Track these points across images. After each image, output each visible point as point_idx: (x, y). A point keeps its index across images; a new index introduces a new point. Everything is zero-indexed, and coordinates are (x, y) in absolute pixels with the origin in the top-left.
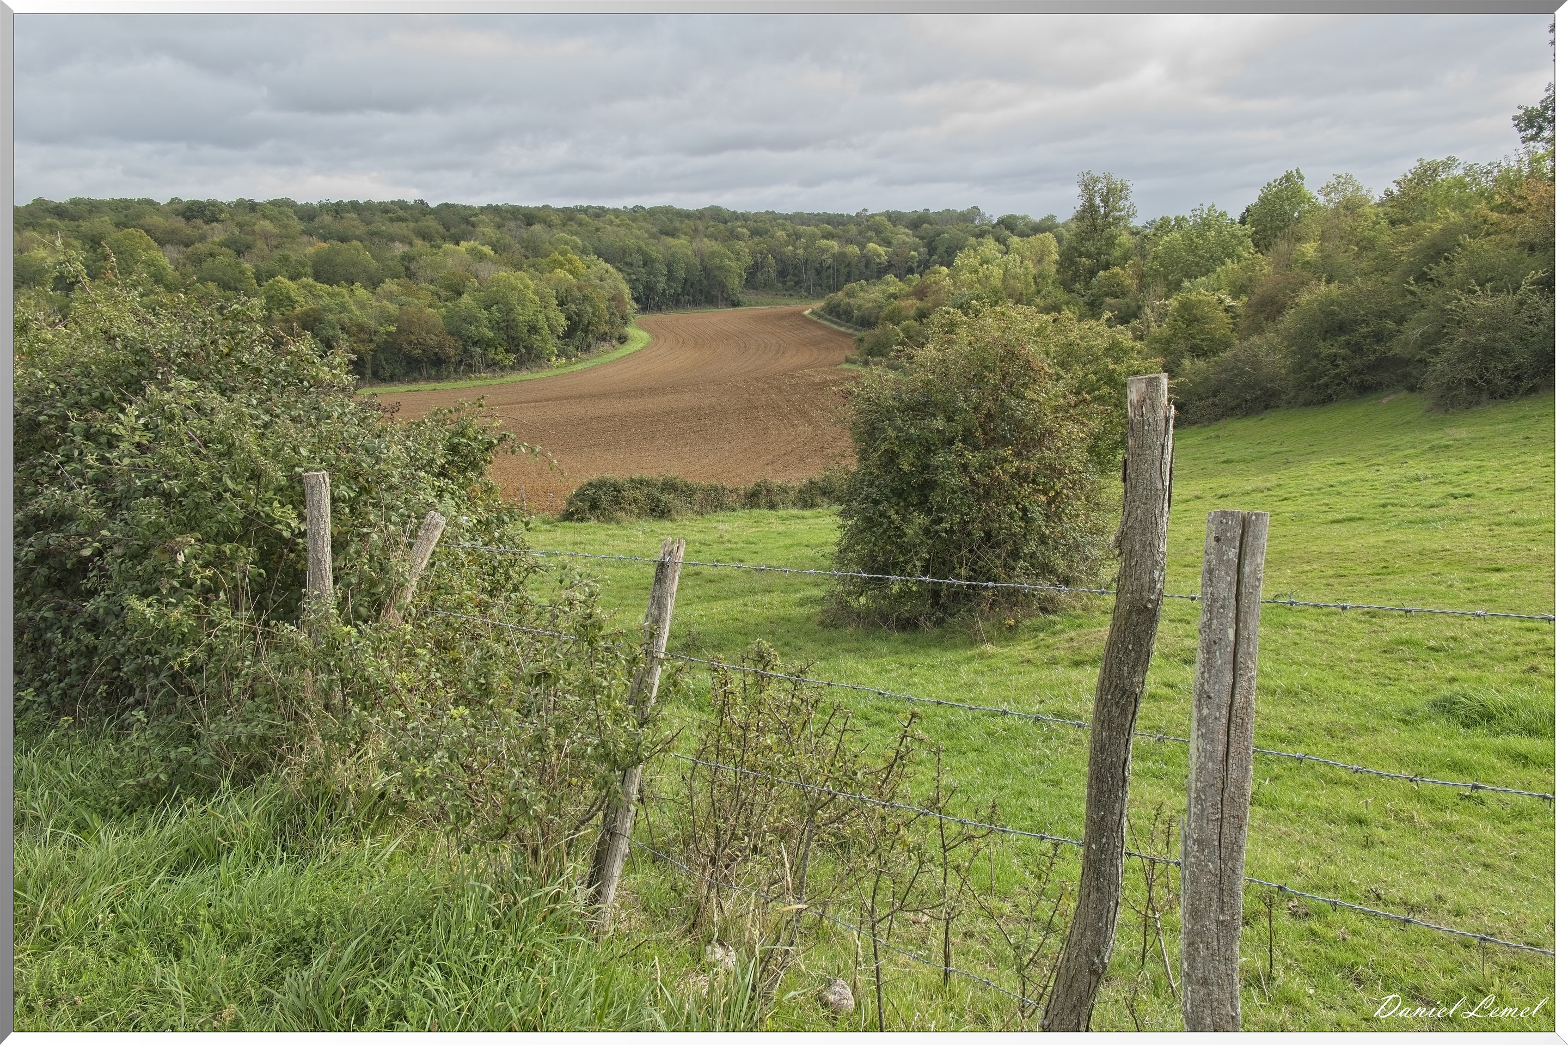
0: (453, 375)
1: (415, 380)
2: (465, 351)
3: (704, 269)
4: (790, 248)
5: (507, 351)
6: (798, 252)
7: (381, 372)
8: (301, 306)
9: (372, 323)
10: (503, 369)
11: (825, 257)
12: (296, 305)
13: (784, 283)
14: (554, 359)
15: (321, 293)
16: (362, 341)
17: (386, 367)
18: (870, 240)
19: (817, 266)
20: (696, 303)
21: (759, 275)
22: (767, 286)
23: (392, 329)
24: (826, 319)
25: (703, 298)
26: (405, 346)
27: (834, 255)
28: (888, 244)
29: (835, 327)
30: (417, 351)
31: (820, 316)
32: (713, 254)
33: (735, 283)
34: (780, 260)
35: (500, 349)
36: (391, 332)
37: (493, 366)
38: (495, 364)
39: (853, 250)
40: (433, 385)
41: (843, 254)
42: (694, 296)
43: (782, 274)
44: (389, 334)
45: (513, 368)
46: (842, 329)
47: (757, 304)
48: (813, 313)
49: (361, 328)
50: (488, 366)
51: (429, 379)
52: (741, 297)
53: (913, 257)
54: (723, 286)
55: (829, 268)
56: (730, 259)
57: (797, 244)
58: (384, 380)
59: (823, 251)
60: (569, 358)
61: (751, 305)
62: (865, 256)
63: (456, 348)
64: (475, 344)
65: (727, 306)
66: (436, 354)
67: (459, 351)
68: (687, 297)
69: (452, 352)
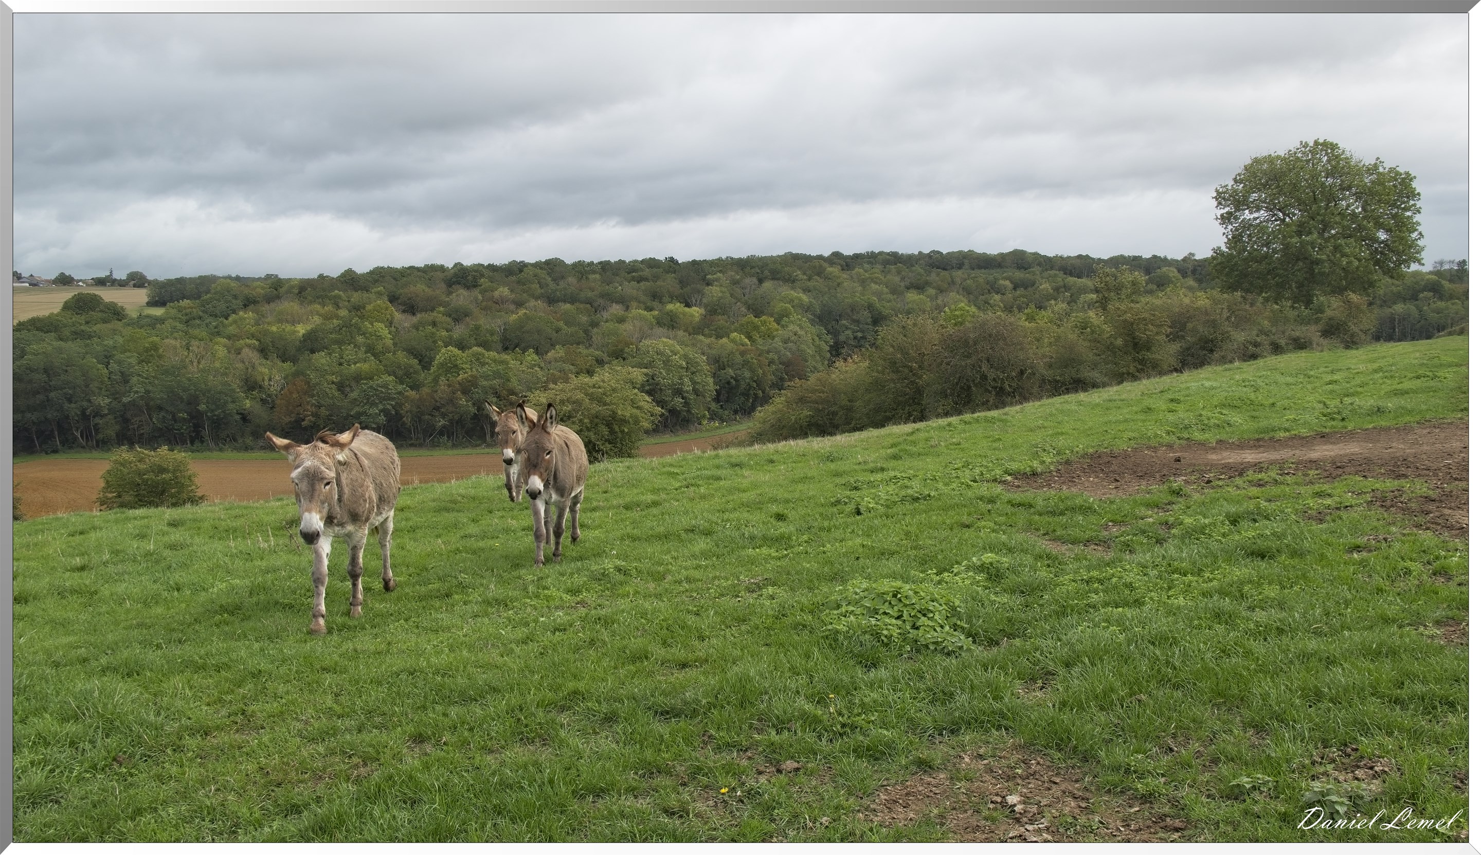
12: (461, 372)
45: (656, 431)
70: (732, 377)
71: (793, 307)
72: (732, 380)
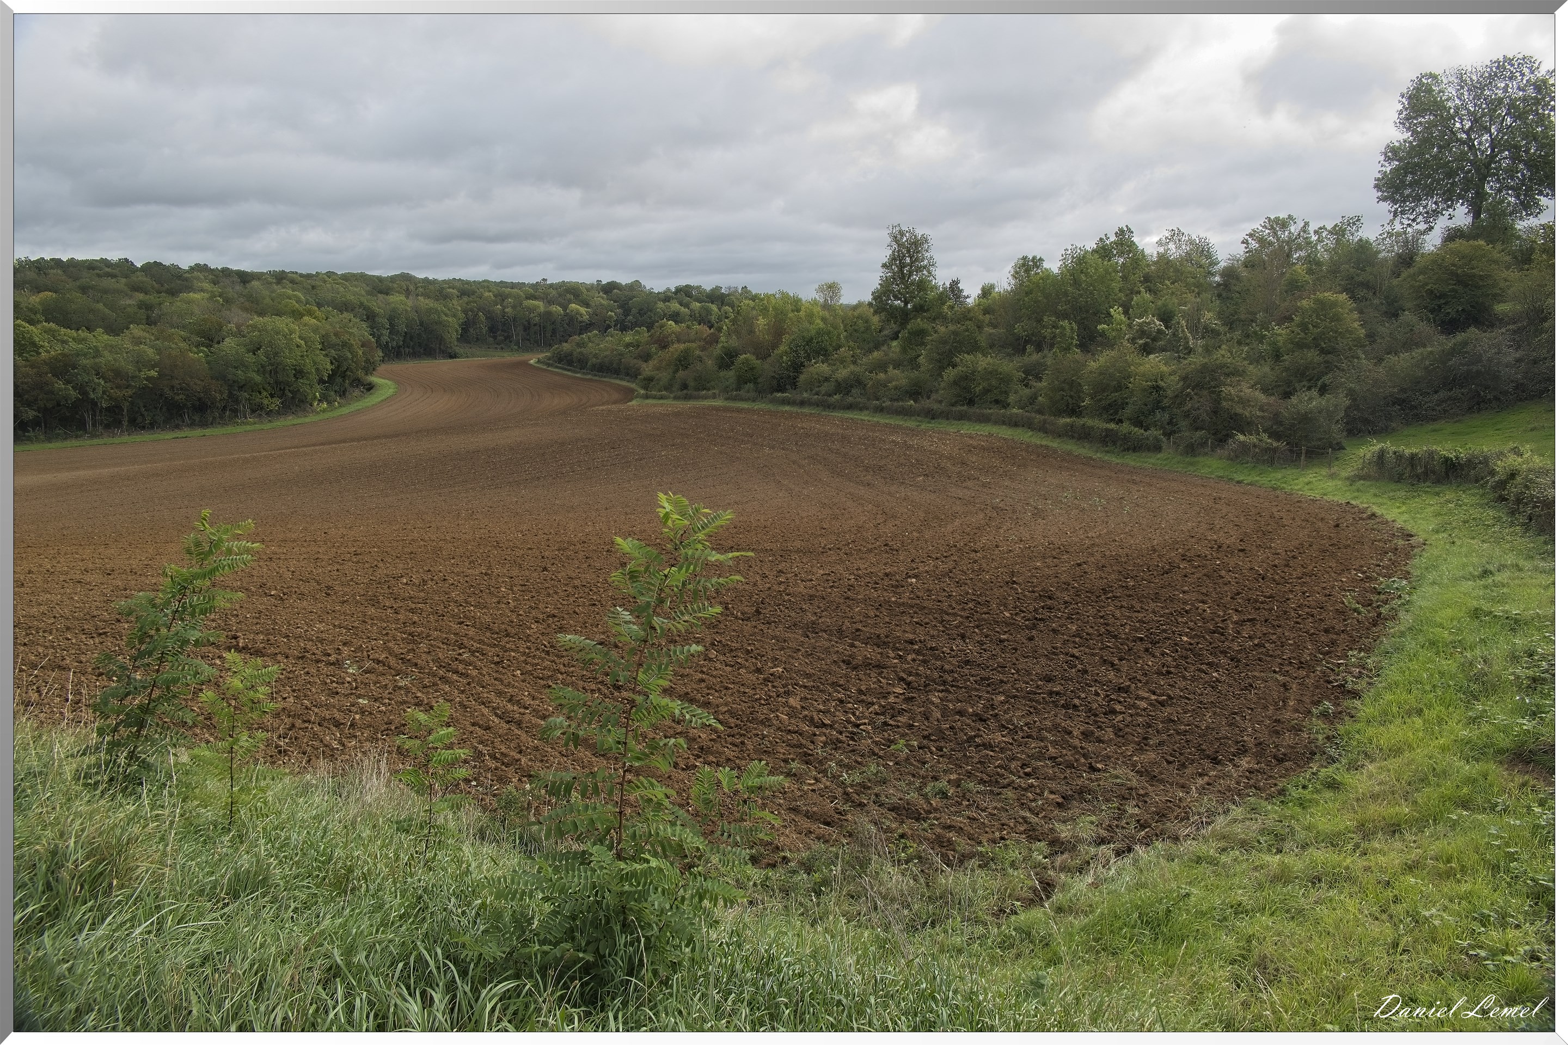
0: (218, 420)
1: (177, 427)
2: (231, 395)
3: (422, 324)
4: (499, 307)
5: (272, 396)
6: (507, 310)
7: (139, 419)
8: (48, 352)
9: (130, 368)
10: (269, 413)
11: (532, 315)
12: (41, 350)
13: (495, 337)
14: (315, 404)
15: (65, 338)
16: (118, 387)
17: (146, 413)
18: (570, 302)
19: (526, 323)
20: (415, 355)
21: (471, 330)
22: (479, 340)
23: (153, 373)
24: (557, 367)
25: (422, 351)
26: (167, 391)
27: (539, 315)
28: (587, 305)
29: (569, 373)
30: (181, 397)
31: (549, 365)
32: (430, 311)
33: (452, 336)
34: (490, 317)
35: (264, 393)
36: (153, 377)
37: (257, 410)
38: (262, 409)
39: (556, 309)
40: (198, 432)
41: (549, 314)
42: (413, 349)
43: (492, 330)
44: (148, 379)
45: (279, 413)
46: (578, 375)
47: (473, 356)
48: (539, 361)
49: (118, 373)
50: (253, 411)
51: (192, 425)
52: (457, 350)
53: (611, 317)
54: (441, 340)
55: (535, 325)
56: (446, 315)
57: (505, 303)
58: (143, 428)
59: (531, 310)
60: (329, 403)
61: (467, 357)
62: (566, 315)
63: (221, 393)
64: (241, 388)
65: (444, 358)
66: (200, 399)
67: (225, 396)
68: (407, 350)
69: (218, 396)
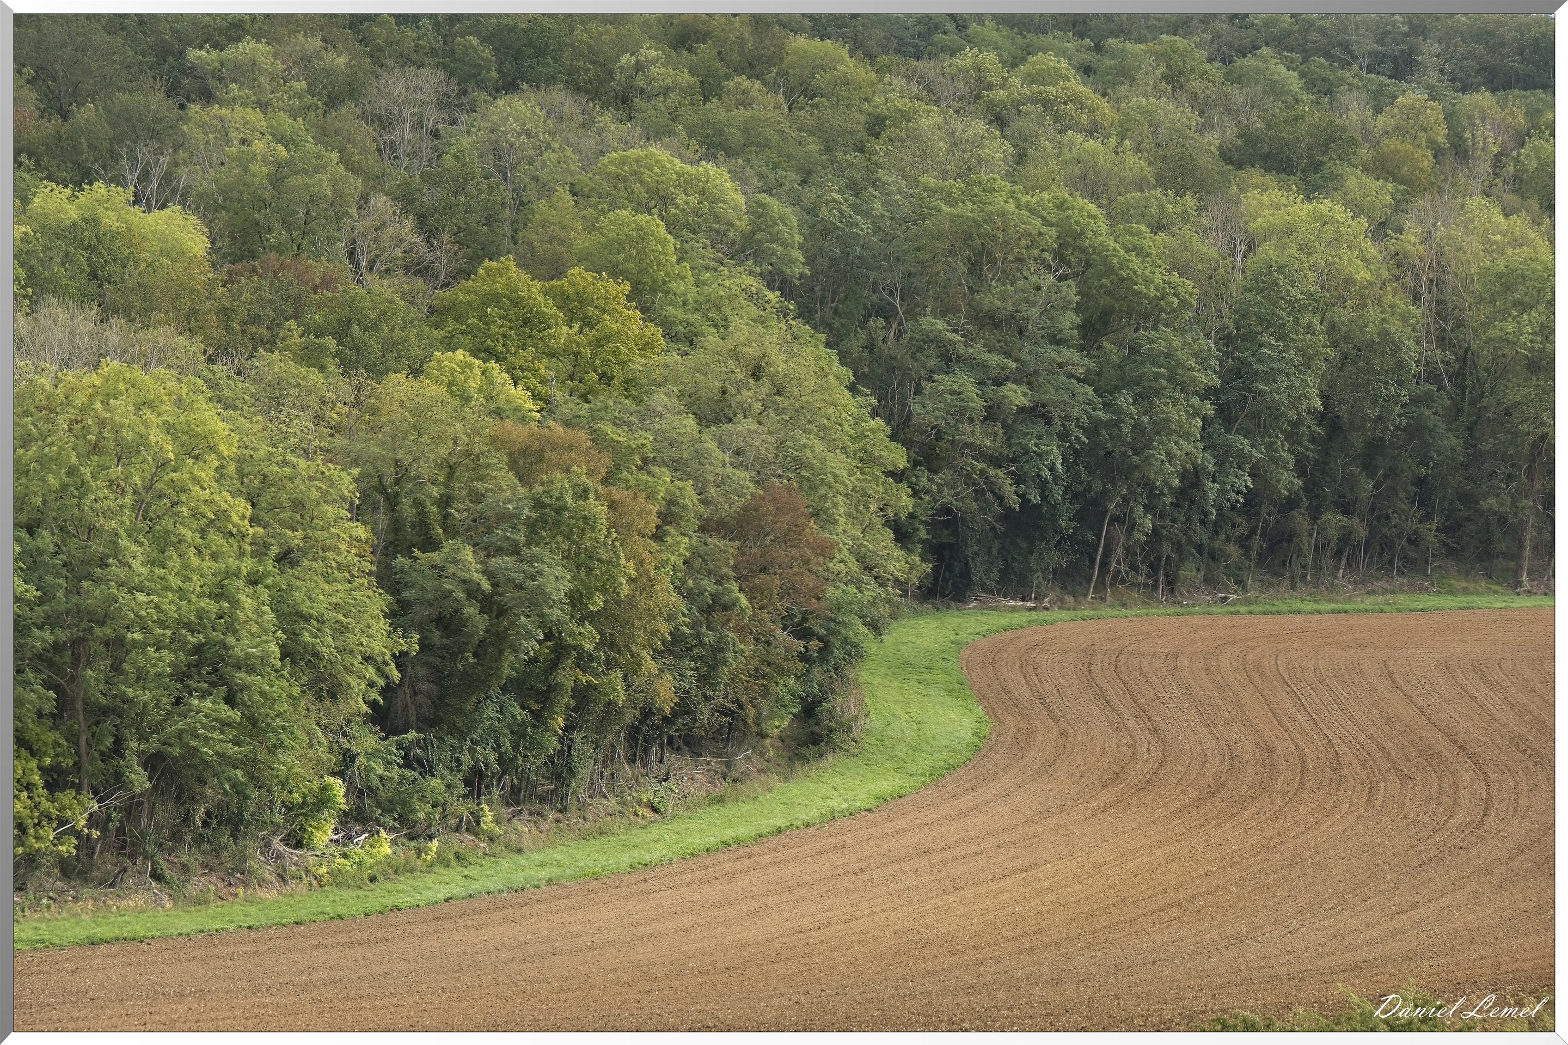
70: (472, 592)
71: (672, 227)
72: (471, 610)
